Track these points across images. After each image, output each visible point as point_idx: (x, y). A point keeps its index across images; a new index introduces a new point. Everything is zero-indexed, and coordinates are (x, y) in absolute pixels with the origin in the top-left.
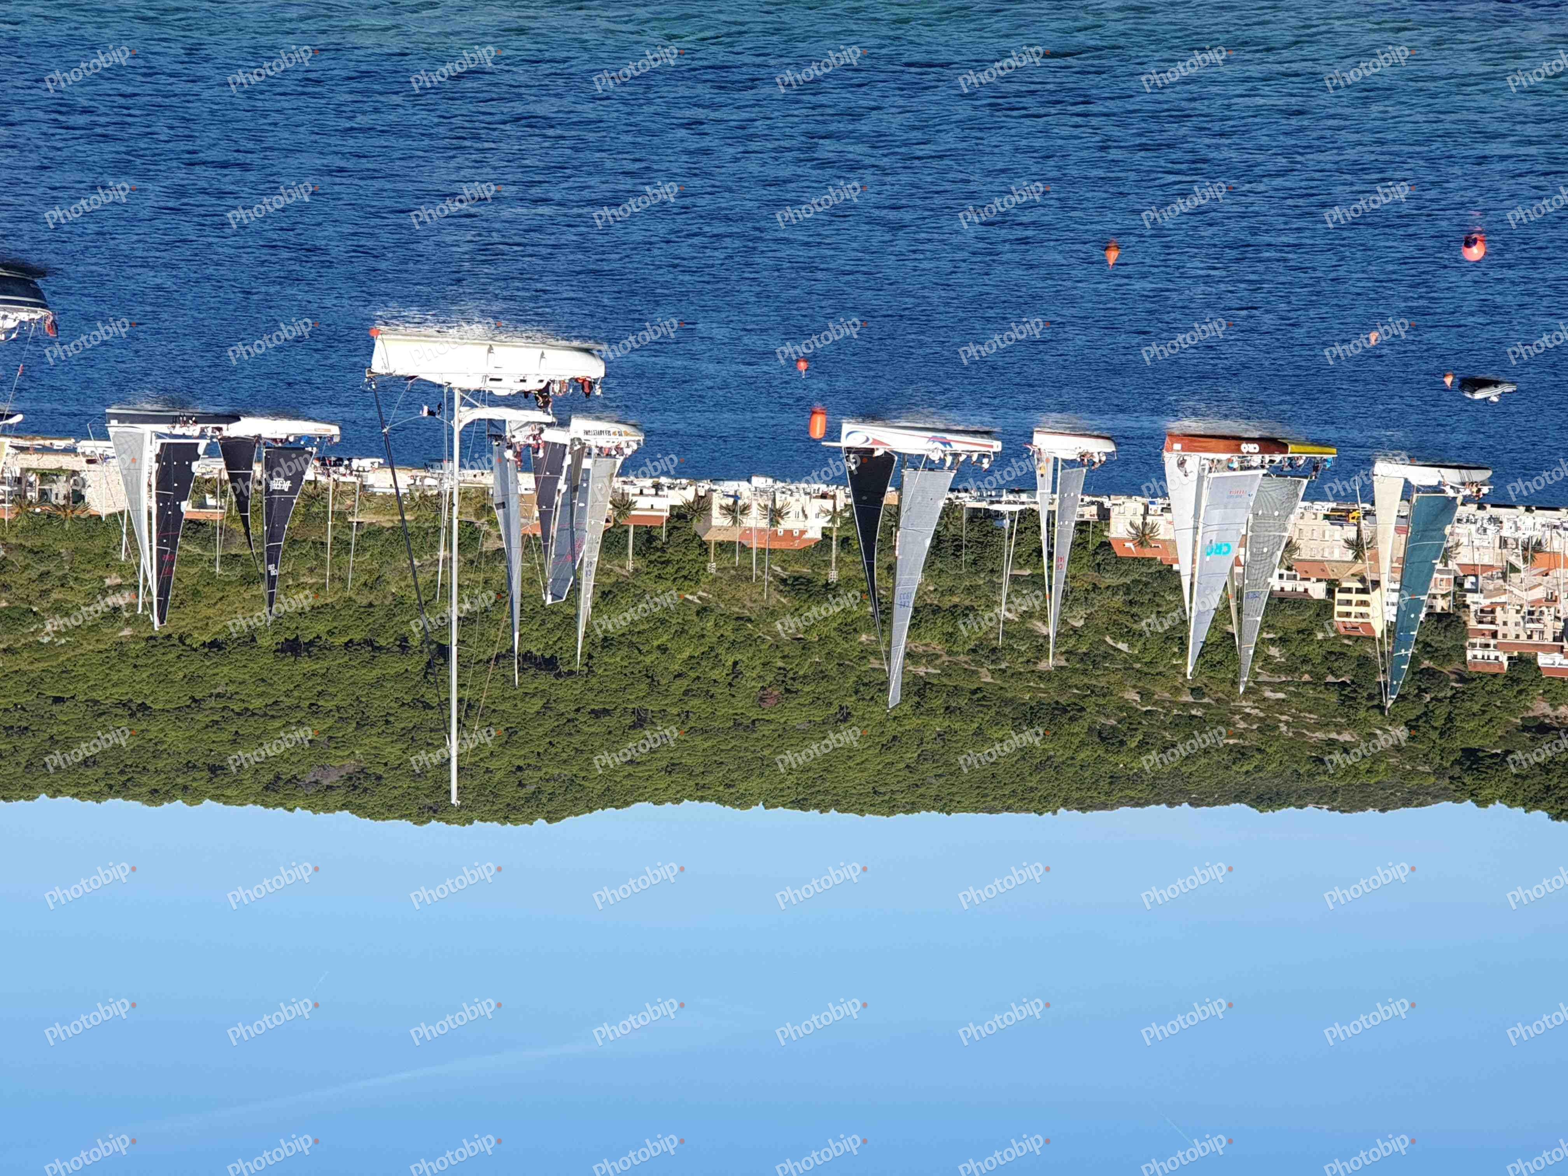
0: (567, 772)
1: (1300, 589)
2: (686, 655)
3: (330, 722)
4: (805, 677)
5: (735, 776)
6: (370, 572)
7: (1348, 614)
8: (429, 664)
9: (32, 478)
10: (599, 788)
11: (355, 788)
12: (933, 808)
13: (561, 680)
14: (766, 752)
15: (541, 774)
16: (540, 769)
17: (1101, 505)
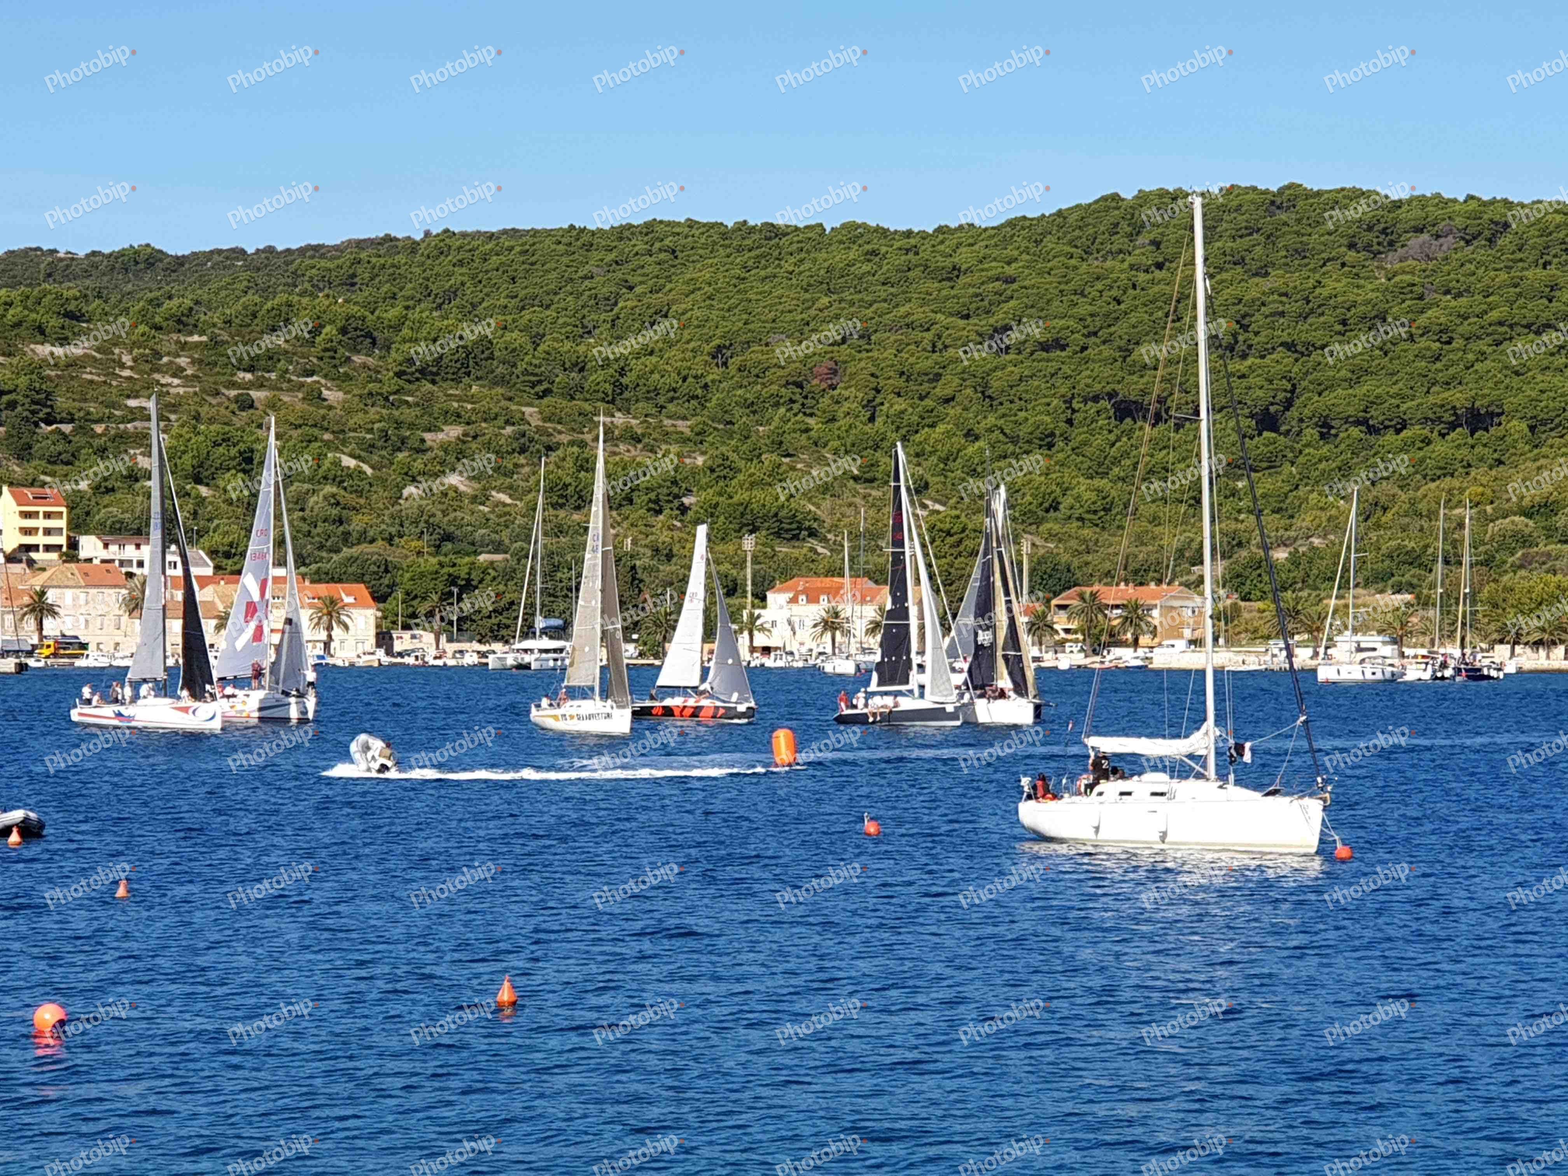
0: (1095, 264)
1: (114, 548)
2: (941, 428)
3: (1423, 320)
4: (777, 405)
5: (866, 267)
6: (1378, 526)
7: (48, 515)
8: (1288, 404)
10: (1049, 242)
11: (1384, 231)
12: (593, 233)
13: (1108, 388)
14: (825, 300)
15: (1130, 259)
16: (1132, 267)
17: (389, 652)
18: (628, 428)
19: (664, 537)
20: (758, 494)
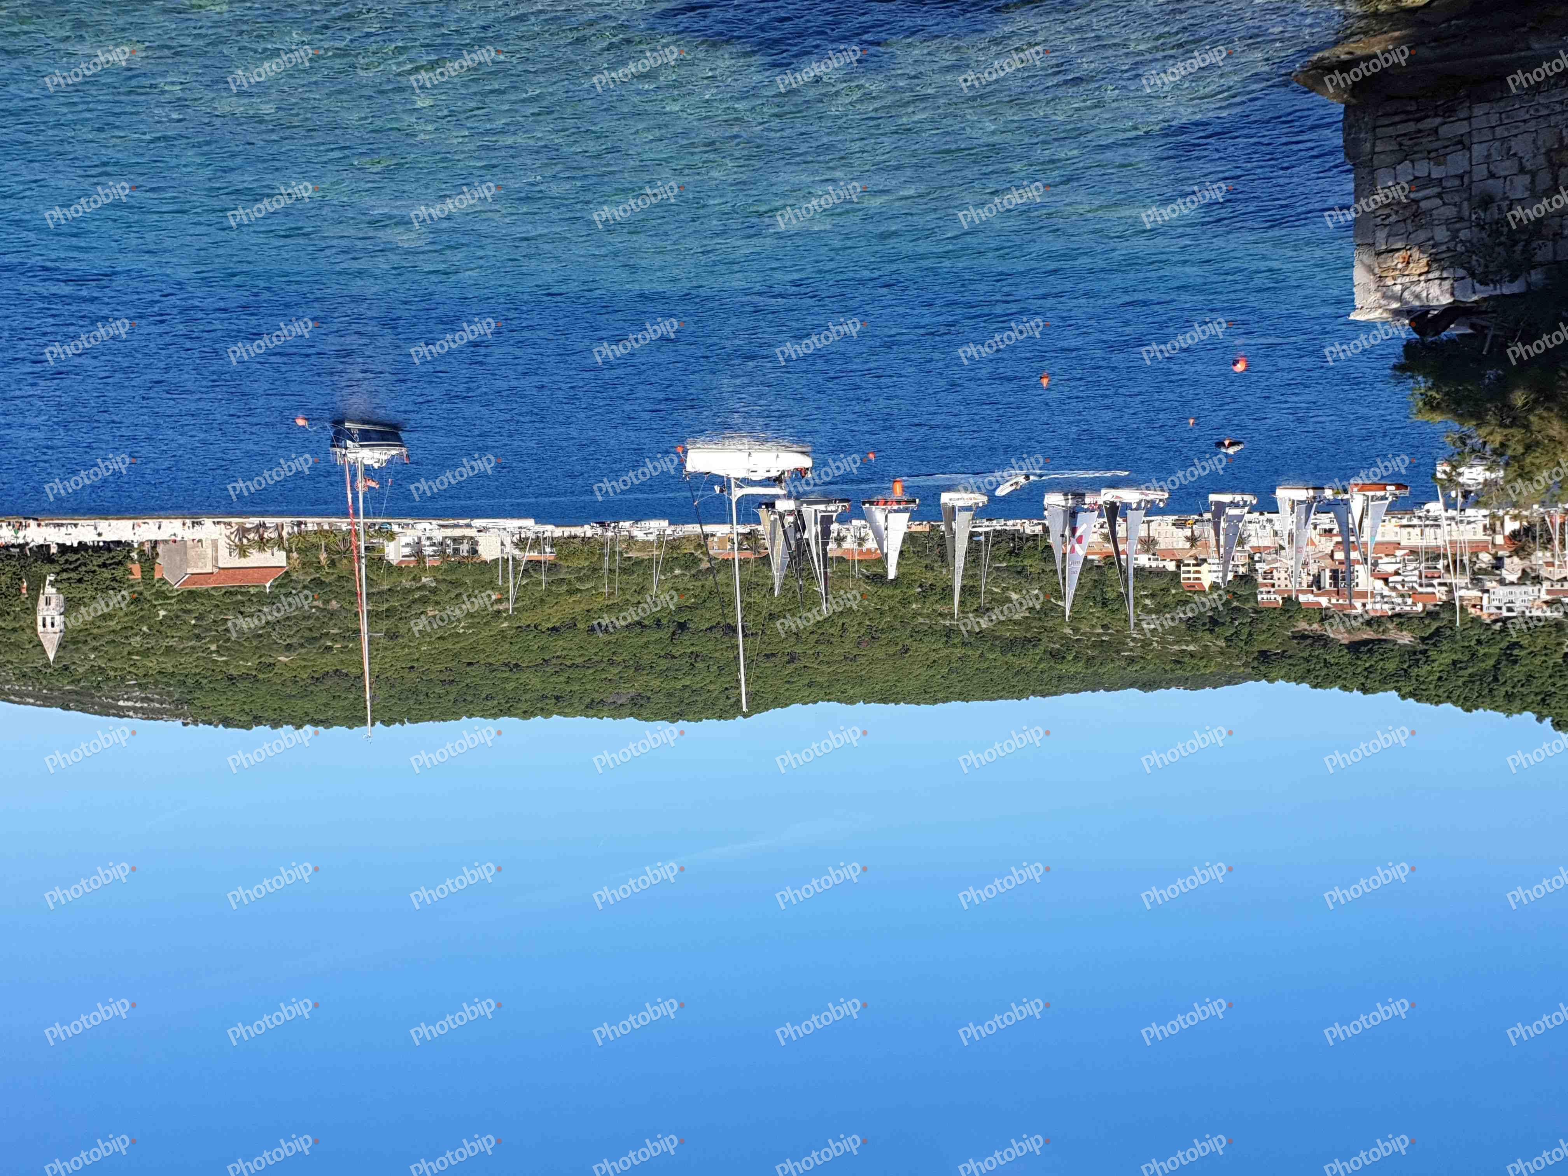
1: (1161, 566)
3: (620, 668)
4: (882, 630)
5: (846, 687)
6: (638, 585)
7: (1189, 579)
8: (674, 634)
9: (449, 542)
10: (772, 697)
11: (636, 705)
14: (863, 673)
17: (1044, 525)
18: (944, 619)
19: (929, 574)
20: (890, 593)
